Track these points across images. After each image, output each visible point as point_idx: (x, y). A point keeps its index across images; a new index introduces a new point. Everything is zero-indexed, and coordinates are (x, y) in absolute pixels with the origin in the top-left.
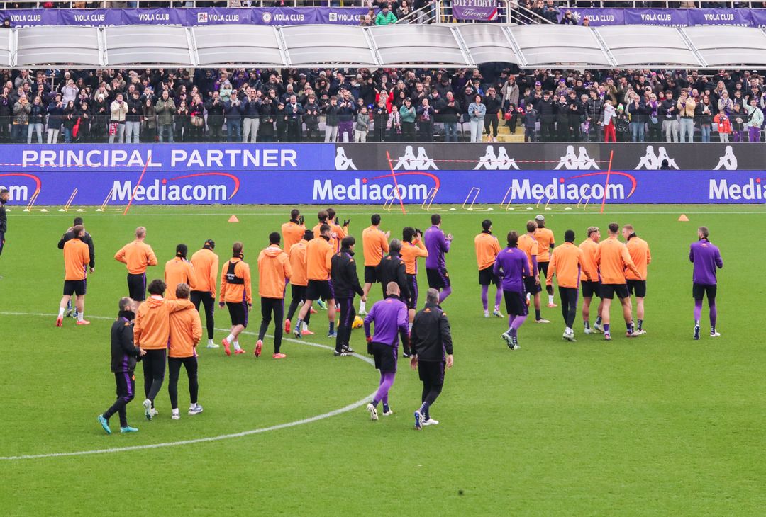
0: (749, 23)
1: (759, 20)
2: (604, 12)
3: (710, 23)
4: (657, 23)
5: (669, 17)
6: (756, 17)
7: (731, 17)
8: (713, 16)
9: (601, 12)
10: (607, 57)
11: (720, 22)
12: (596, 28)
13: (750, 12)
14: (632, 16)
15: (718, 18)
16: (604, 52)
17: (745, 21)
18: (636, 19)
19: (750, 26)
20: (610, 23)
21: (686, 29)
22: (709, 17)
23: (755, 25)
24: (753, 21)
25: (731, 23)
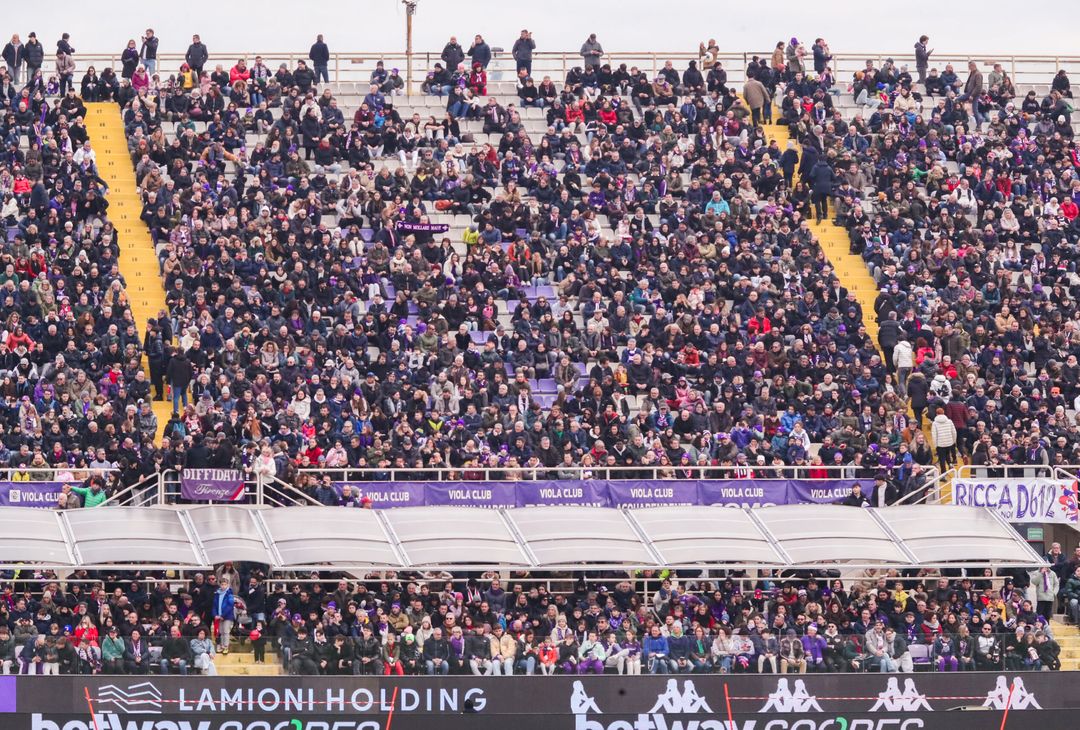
0: (603, 502)
1: (619, 496)
2: (396, 487)
3: (548, 502)
4: (471, 503)
5: (488, 495)
6: (616, 492)
7: (579, 493)
8: (552, 491)
9: (391, 487)
10: (396, 554)
11: (563, 501)
12: (383, 511)
13: (607, 487)
14: (436, 495)
15: (559, 494)
16: (393, 547)
17: (599, 498)
18: (441, 498)
19: (606, 506)
20: (403, 504)
21: (511, 512)
22: (546, 493)
23: (613, 505)
24: (611, 498)
25: (578, 501)
